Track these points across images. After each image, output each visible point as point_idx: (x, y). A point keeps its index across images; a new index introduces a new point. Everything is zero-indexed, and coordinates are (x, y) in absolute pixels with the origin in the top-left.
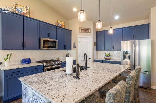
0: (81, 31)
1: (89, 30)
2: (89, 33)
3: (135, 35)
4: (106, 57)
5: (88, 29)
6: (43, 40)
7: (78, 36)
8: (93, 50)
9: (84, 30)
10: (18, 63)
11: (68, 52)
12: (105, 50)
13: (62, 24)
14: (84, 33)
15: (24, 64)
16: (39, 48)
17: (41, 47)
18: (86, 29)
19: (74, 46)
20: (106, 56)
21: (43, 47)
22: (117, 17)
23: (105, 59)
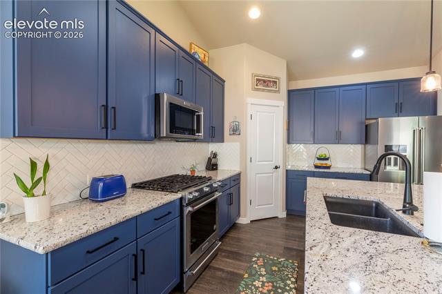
0: (257, 85)
1: (275, 82)
2: (275, 92)
3: (401, 104)
4: (319, 163)
5: (273, 81)
6: (171, 104)
7: (250, 100)
9: (265, 81)
10: (70, 198)
12: (314, 143)
13: (203, 55)
14: (263, 90)
15: (102, 201)
18: (270, 81)
20: (318, 159)
21: (171, 130)
22: (358, 53)
23: (316, 167)
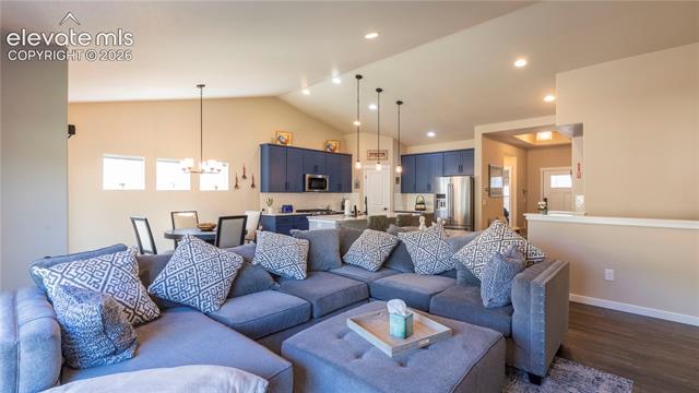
0: (370, 157)
1: (384, 154)
2: (384, 160)
3: (461, 166)
5: (382, 153)
6: (309, 177)
8: (394, 192)
9: (375, 154)
11: (346, 195)
12: (415, 193)
13: (335, 144)
14: (375, 160)
16: (304, 191)
17: (307, 189)
18: (379, 153)
19: (357, 186)
20: (418, 203)
21: (310, 187)
23: (416, 209)
